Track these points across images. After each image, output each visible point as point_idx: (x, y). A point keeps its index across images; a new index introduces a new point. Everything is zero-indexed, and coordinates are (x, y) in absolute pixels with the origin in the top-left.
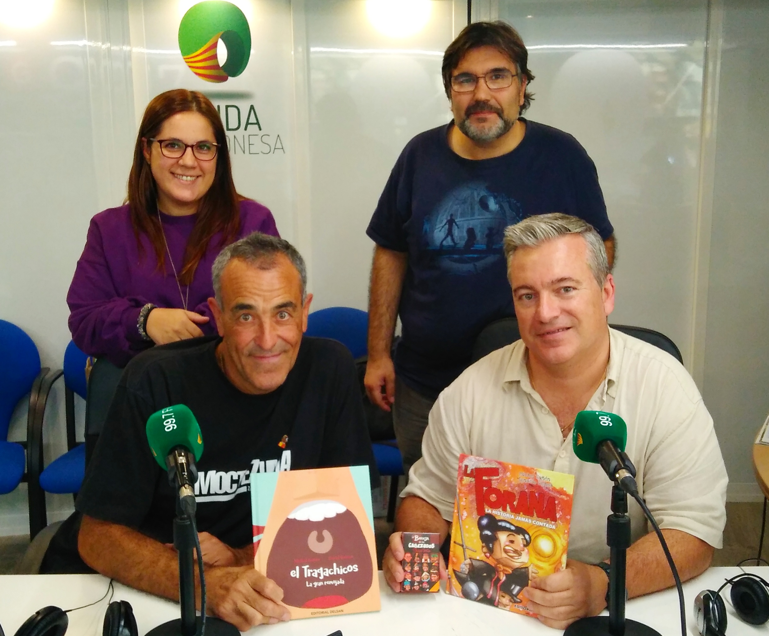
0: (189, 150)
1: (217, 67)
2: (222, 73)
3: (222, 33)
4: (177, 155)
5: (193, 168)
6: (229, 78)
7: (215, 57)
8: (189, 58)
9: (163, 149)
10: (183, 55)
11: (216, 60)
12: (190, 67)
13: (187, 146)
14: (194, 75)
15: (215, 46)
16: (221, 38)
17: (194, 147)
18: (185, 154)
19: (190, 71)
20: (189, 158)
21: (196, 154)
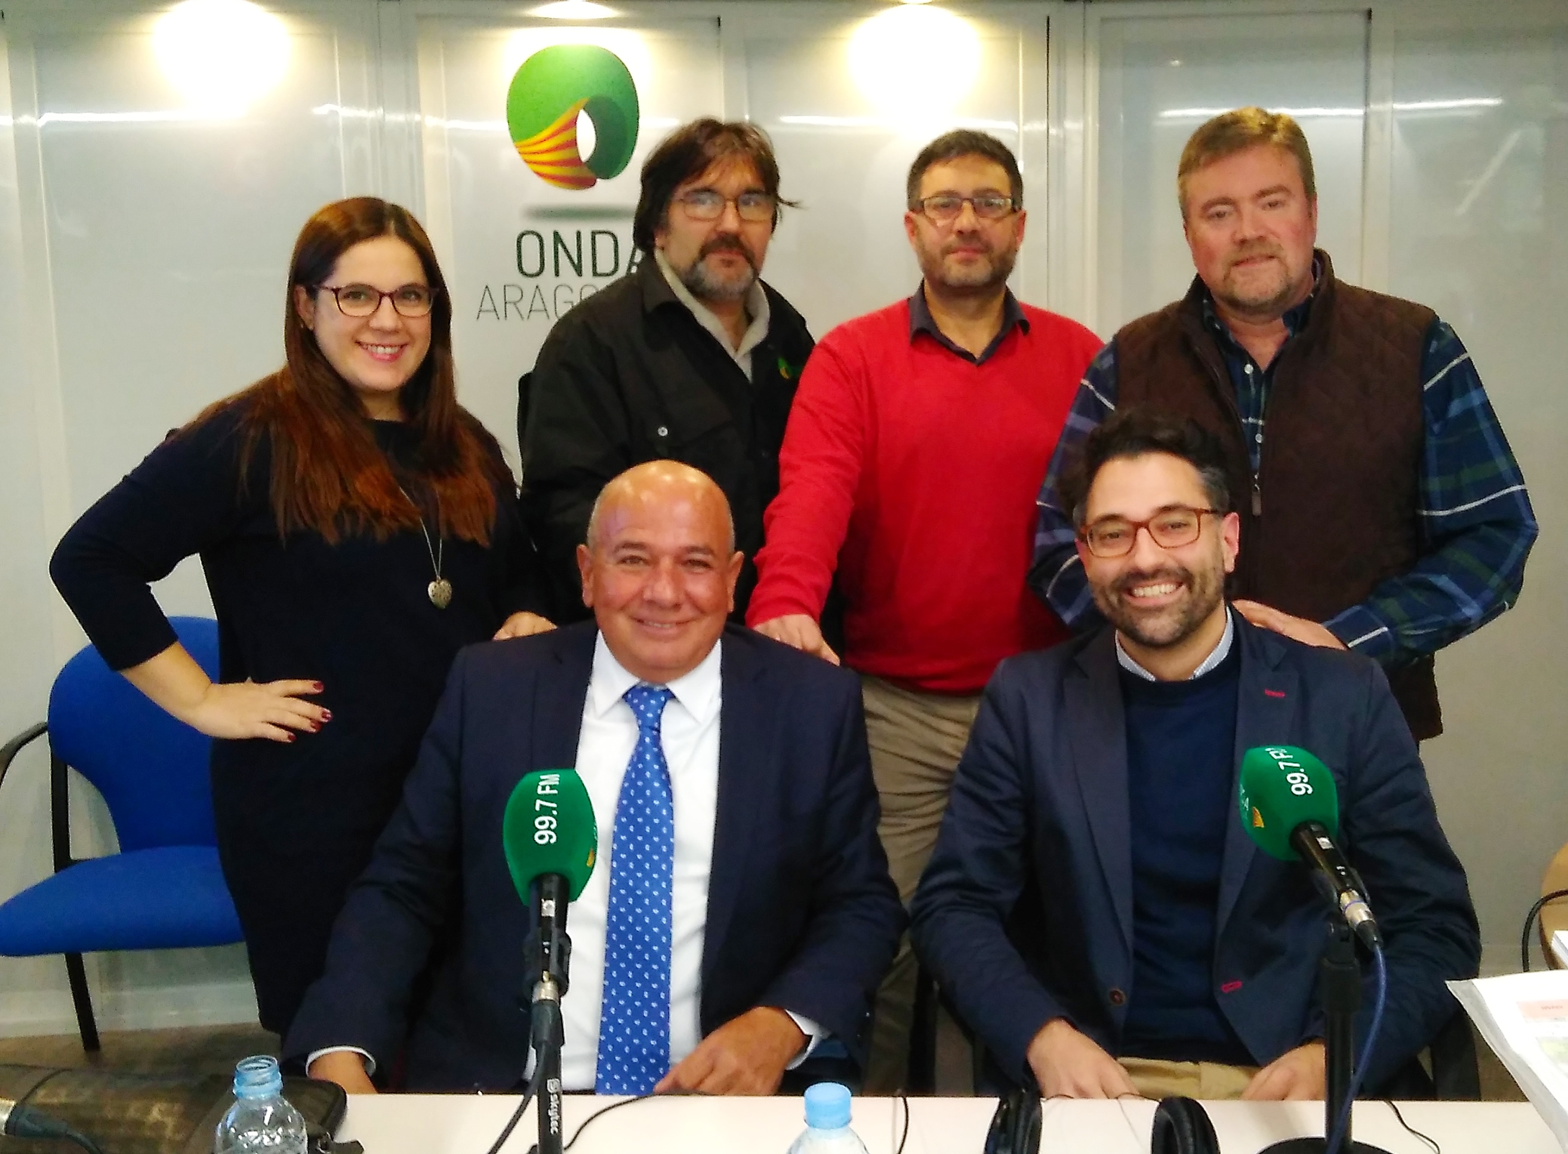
0: (386, 302)
1: (576, 161)
2: (586, 173)
3: (585, 100)
4: (367, 310)
5: (395, 332)
6: (598, 180)
7: (573, 143)
8: (524, 146)
9: (340, 303)
10: (514, 141)
11: (574, 150)
12: (526, 161)
13: (382, 295)
14: (536, 176)
15: (573, 123)
16: (584, 109)
17: (395, 296)
18: (380, 307)
19: (527, 170)
20: (386, 316)
21: (399, 308)
